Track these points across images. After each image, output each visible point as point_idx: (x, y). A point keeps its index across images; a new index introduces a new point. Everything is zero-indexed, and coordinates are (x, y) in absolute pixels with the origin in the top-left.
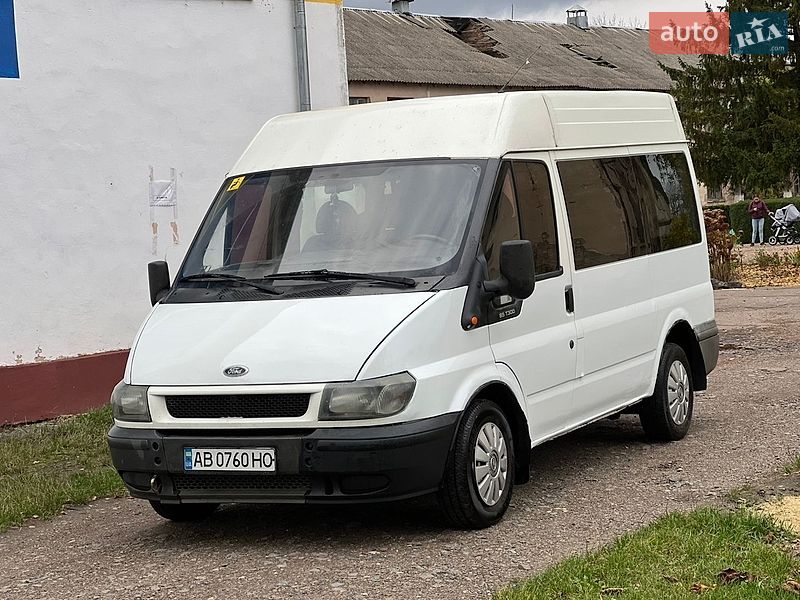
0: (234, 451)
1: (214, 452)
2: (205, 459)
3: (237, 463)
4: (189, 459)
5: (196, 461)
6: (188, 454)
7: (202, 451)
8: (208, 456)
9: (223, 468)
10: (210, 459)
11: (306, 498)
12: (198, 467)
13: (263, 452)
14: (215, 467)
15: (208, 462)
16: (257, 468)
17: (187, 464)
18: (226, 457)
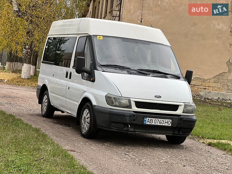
0: (160, 120)
1: (154, 119)
2: (151, 121)
3: (160, 123)
4: (146, 121)
5: (148, 121)
6: (145, 119)
7: (150, 119)
8: (151, 120)
9: (156, 124)
10: (152, 121)
11: (173, 134)
12: (148, 123)
13: (168, 120)
14: (153, 124)
15: (151, 122)
16: (166, 125)
17: (145, 122)
18: (157, 121)
